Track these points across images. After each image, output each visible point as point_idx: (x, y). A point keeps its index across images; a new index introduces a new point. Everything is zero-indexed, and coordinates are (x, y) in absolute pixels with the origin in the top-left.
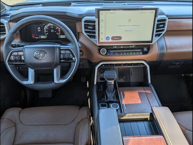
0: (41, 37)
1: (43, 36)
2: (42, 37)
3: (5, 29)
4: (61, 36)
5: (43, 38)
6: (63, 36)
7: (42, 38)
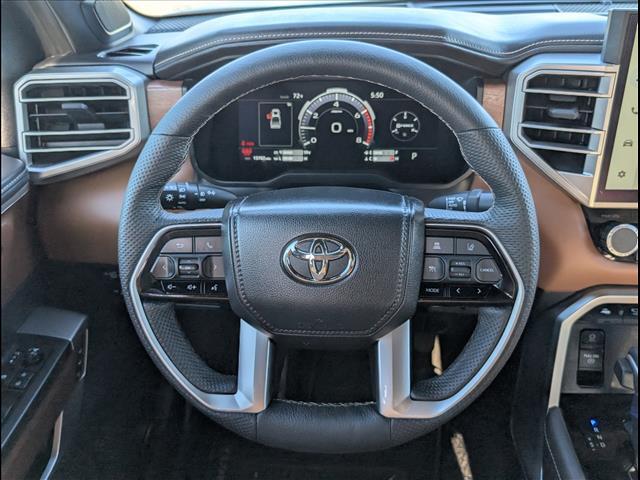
0: (281, 156)
1: (290, 152)
2: (289, 156)
3: (127, 117)
4: (376, 152)
5: (291, 159)
6: (387, 152)
7: (285, 159)
